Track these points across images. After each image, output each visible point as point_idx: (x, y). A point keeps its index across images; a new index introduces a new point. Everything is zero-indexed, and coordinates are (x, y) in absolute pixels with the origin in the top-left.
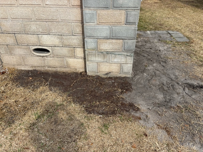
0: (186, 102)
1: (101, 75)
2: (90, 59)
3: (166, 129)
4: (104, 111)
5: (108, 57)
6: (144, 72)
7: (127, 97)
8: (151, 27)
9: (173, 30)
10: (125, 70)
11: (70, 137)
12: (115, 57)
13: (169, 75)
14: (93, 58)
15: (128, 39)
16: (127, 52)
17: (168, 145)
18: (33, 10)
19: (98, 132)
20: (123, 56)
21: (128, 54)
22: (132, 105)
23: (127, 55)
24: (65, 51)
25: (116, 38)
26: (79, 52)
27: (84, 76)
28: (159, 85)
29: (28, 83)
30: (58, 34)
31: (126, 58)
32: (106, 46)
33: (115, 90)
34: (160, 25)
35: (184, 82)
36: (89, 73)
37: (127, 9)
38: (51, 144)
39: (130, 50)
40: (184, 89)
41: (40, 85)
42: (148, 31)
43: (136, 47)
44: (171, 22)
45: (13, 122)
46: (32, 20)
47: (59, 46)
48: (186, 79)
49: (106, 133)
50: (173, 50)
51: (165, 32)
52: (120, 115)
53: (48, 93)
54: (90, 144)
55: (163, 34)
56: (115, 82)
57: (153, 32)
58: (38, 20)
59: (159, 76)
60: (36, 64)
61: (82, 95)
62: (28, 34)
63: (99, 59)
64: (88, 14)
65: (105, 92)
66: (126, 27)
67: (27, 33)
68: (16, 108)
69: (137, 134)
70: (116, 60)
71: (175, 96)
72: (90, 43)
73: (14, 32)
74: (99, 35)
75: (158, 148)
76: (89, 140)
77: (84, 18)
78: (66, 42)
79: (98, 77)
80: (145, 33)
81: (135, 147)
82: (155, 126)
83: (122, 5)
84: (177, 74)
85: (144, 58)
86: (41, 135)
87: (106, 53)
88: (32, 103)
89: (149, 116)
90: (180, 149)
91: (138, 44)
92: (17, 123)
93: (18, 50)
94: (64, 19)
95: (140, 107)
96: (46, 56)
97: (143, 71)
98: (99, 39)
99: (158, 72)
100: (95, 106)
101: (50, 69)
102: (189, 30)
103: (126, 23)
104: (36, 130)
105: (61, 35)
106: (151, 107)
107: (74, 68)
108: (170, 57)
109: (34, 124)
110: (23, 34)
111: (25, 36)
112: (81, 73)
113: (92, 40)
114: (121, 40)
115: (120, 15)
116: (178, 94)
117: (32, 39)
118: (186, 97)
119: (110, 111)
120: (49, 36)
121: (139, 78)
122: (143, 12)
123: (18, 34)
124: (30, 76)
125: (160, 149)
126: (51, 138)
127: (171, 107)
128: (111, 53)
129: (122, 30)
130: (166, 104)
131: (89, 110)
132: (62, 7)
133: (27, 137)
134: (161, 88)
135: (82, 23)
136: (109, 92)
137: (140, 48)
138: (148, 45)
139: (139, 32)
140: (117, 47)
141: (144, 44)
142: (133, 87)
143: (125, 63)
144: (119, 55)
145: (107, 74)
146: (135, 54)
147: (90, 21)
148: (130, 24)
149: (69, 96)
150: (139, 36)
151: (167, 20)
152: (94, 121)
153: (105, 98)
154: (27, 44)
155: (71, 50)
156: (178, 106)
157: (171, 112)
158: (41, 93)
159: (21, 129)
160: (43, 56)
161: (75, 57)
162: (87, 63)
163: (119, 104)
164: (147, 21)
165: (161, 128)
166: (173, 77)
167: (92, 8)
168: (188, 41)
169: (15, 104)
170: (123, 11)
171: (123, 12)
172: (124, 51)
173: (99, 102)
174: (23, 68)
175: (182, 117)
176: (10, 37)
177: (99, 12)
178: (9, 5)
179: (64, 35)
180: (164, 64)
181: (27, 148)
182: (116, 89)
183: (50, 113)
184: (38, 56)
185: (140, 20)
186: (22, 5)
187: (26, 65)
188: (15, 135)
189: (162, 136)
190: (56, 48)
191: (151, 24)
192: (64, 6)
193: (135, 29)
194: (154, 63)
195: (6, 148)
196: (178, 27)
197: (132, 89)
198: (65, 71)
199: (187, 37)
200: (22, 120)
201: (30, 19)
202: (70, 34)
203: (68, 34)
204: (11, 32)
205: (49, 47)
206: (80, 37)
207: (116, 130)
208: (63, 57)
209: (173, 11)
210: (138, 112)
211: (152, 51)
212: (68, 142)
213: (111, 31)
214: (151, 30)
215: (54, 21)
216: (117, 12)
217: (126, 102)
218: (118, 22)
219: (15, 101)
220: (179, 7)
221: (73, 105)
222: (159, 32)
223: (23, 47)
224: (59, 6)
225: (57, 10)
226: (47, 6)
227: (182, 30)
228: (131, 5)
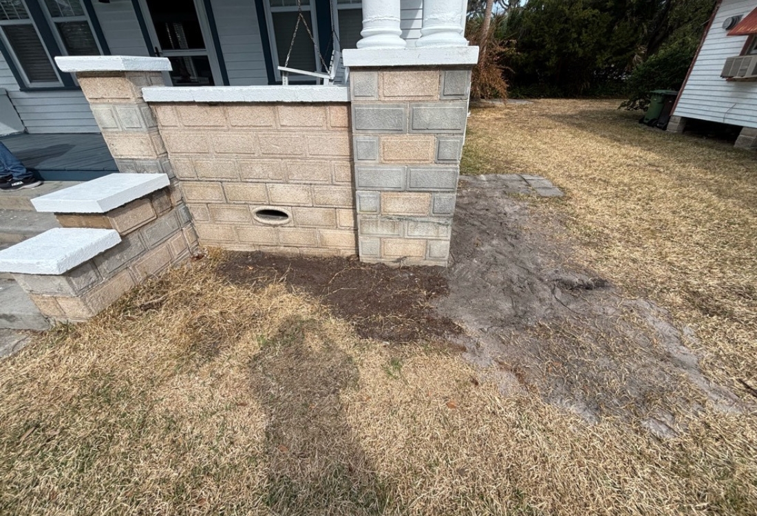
0: (558, 318)
1: (388, 261)
2: (365, 230)
3: (515, 371)
4: (393, 334)
5: (401, 227)
6: (473, 257)
7: (439, 307)
8: (489, 167)
9: (531, 174)
10: (436, 253)
11: (326, 384)
12: (416, 227)
13: (524, 263)
14: (372, 230)
15: (441, 192)
16: (439, 217)
17: (518, 402)
18: (257, 137)
19: (381, 374)
20: (430, 224)
21: (441, 222)
22: (447, 323)
23: (439, 224)
24: (318, 215)
25: (417, 189)
26: (346, 217)
27: (354, 265)
28: (503, 283)
29: (245, 276)
30: (304, 182)
31: (437, 228)
32: (397, 206)
33: (415, 293)
34: (507, 162)
35: (553, 277)
36: (364, 258)
37: (439, 133)
38: (289, 397)
39: (444, 213)
40: (553, 292)
41: (270, 281)
42: (482, 176)
43: (457, 206)
44: (528, 156)
45: (217, 352)
46: (256, 155)
47: (306, 205)
48: (556, 272)
49: (396, 378)
50: (532, 213)
51: (515, 177)
52: (425, 342)
53: (285, 296)
54: (365, 398)
55: (512, 181)
56: (414, 277)
57: (491, 176)
58: (266, 156)
59: (504, 265)
60: (261, 241)
61: (349, 301)
62: (247, 182)
63: (384, 231)
64: (363, 144)
65: (395, 296)
66: (437, 168)
67: (245, 180)
68: (222, 325)
69: (457, 381)
70: (416, 233)
71: (536, 304)
72: (367, 201)
73: (220, 179)
74: (383, 185)
75: (499, 408)
76: (363, 390)
77: (355, 151)
78: (320, 198)
79: (382, 267)
80: (475, 178)
81: (453, 407)
82: (495, 365)
83: (429, 125)
84: (539, 261)
85: (472, 229)
86: (269, 379)
87: (398, 219)
88: (254, 317)
89: (482, 343)
90: (543, 410)
91: (461, 200)
92: (224, 354)
93: (227, 213)
94: (316, 152)
95: (464, 327)
96: (282, 225)
97: (472, 255)
98: (384, 191)
99: (501, 257)
100: (376, 324)
101: (289, 250)
102: (563, 174)
103: (436, 160)
104: (260, 368)
105: (311, 184)
106: (487, 326)
107: (334, 247)
108: (526, 227)
109: (256, 358)
110: (238, 182)
111: (241, 186)
112: (348, 258)
113: (371, 194)
114: (428, 194)
115: (425, 146)
116: (541, 300)
117: (256, 192)
118: (556, 307)
119: (405, 333)
120: (286, 185)
121: (463, 269)
122: (472, 137)
123: (228, 181)
124: (250, 264)
125: (503, 409)
126: (290, 386)
127: (527, 327)
128: (408, 219)
129: (428, 175)
130: (517, 321)
131: (364, 331)
132: (313, 131)
133: (243, 381)
134: (508, 289)
135: (352, 160)
136: (404, 295)
137: (466, 209)
138: (482, 202)
139: (463, 177)
140: (418, 207)
141: (474, 200)
142: (450, 286)
143: (434, 238)
144: (422, 222)
145: (399, 260)
146: (454, 220)
147: (367, 157)
148: (445, 162)
149: (325, 302)
150: (464, 184)
151: (520, 153)
152: (373, 353)
153: (395, 308)
154: (244, 202)
155: (330, 214)
156: (541, 326)
157: (527, 338)
158: (270, 297)
159: (232, 366)
160: (275, 226)
161: (336, 226)
162: (360, 237)
163: (424, 321)
164: (481, 154)
165: (507, 369)
166: (531, 266)
167: (369, 132)
168: (561, 194)
169: (220, 317)
170: (430, 137)
171: (432, 138)
172: (433, 215)
173: (384, 315)
174: (236, 249)
175: (548, 348)
176: (213, 187)
177: (383, 138)
178: (212, 128)
179: (315, 184)
180: (514, 241)
181: (242, 404)
182: (416, 289)
183: (287, 335)
184: (265, 225)
185: (467, 152)
186: (236, 128)
187: (242, 242)
188: (219, 377)
189: (507, 384)
190: (300, 209)
191: (487, 161)
192: (317, 129)
193: (455, 173)
194: (493, 239)
195: (203, 403)
196: (543, 168)
197: (449, 290)
198: (317, 254)
199: (559, 187)
200: (233, 350)
201: (250, 154)
202: (327, 183)
203: (324, 182)
204: (214, 179)
205: (286, 207)
206: (349, 188)
207: (415, 372)
208: (314, 226)
209: (531, 136)
210: (461, 336)
211: (490, 215)
212: (322, 395)
213: (408, 176)
214: (487, 172)
215: (297, 156)
216: (419, 139)
217: (437, 315)
218: (421, 158)
219: (221, 313)
220: (543, 128)
221: (333, 321)
222: (504, 177)
223: (237, 207)
224: (307, 128)
225: (304, 137)
226: (283, 128)
227: (550, 174)
228: (446, 124)
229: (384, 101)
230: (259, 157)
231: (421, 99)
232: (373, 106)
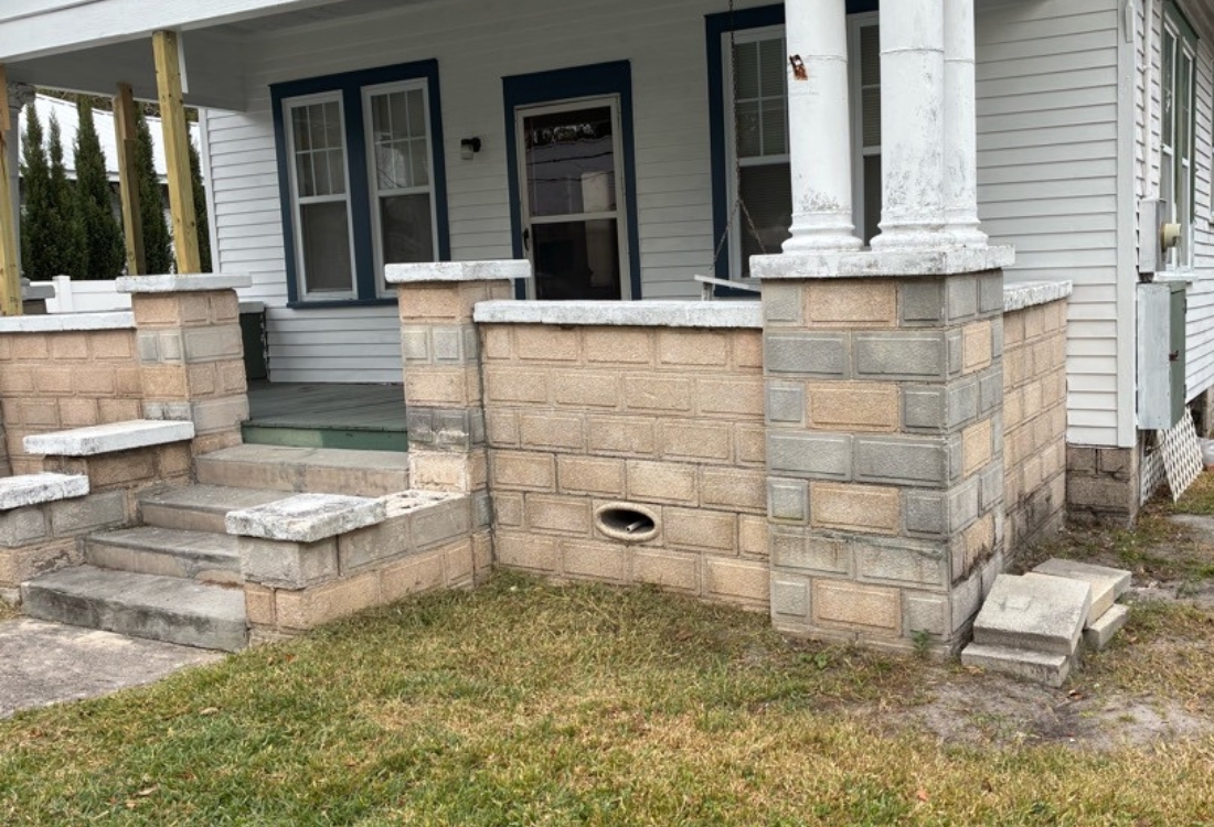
2: (781, 558)
10: (922, 620)
12: (877, 558)
14: (795, 558)
15: (919, 487)
16: (920, 539)
18: (623, 380)
20: (905, 553)
21: (925, 550)
23: (922, 554)
24: (706, 525)
25: (874, 480)
26: (754, 533)
30: (687, 459)
31: (918, 564)
32: (839, 510)
36: (779, 623)
37: (902, 380)
39: (928, 532)
46: (617, 410)
47: (687, 504)
58: (633, 410)
62: (596, 456)
63: (817, 562)
64: (780, 394)
66: (906, 441)
67: (593, 453)
70: (879, 571)
72: (783, 495)
73: (554, 449)
74: (814, 468)
78: (712, 491)
83: (885, 365)
87: (843, 538)
93: (553, 512)
94: (712, 407)
96: (641, 543)
98: (815, 479)
103: (903, 427)
105: (699, 464)
107: (732, 599)
110: (581, 454)
111: (584, 462)
113: (793, 484)
114: (894, 490)
115: (880, 401)
117: (607, 473)
120: (658, 464)
123: (567, 453)
128: (861, 539)
129: (891, 453)
132: (710, 372)
140: (878, 514)
143: (915, 585)
144: (889, 548)
147: (785, 416)
148: (920, 430)
154: (584, 493)
155: (728, 524)
160: (629, 543)
161: (737, 551)
162: (774, 573)
167: (791, 375)
170: (889, 386)
171: (892, 388)
172: (909, 534)
176: (541, 463)
177: (813, 387)
178: (559, 363)
179: (706, 464)
186: (595, 364)
190: (677, 512)
192: (717, 368)
193: (937, 451)
201: (608, 408)
202: (726, 462)
203: (720, 462)
204: (546, 448)
205: (653, 507)
208: (697, 549)
213: (856, 453)
215: (680, 413)
216: (870, 390)
218: (876, 422)
223: (573, 502)
224: (701, 368)
225: (695, 380)
226: (666, 367)
228: (914, 366)
229: (812, 329)
230: (622, 413)
231: (869, 325)
232: (795, 335)
